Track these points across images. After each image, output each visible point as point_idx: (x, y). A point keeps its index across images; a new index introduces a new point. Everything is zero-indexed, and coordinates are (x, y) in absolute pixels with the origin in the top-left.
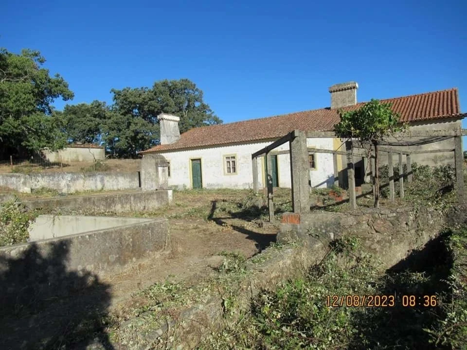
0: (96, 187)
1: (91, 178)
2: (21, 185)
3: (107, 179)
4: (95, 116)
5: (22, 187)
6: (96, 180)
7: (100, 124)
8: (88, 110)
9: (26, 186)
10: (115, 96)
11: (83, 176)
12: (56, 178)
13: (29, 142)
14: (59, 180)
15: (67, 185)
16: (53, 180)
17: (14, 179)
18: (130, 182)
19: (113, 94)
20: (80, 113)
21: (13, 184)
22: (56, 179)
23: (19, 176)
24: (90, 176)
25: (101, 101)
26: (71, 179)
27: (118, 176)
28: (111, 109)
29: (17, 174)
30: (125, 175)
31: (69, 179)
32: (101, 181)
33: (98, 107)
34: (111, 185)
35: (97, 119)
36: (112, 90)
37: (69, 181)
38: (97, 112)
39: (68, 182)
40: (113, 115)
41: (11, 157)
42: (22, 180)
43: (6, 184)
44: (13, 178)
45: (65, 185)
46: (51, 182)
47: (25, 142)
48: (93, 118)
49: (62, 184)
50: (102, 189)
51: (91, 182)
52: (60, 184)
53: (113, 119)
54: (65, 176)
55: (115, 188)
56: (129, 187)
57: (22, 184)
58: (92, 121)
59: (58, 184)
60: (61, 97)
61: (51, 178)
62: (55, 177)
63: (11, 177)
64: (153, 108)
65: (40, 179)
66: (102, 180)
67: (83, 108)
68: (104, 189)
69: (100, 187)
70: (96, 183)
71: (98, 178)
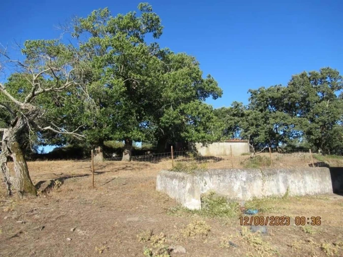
0: (278, 190)
1: (271, 178)
2: (187, 194)
3: (291, 178)
4: (234, 115)
5: (187, 199)
6: (278, 181)
7: (239, 122)
8: (228, 112)
9: (194, 196)
10: (252, 95)
11: (261, 175)
12: (228, 177)
13: (188, 132)
14: (231, 181)
15: (243, 188)
16: (223, 181)
17: (175, 182)
18: (320, 183)
19: (250, 94)
20: (221, 114)
21: (173, 189)
22: (227, 180)
23: (183, 178)
24: (269, 174)
25: (239, 102)
26: (247, 179)
27: (304, 174)
28: (248, 108)
29: (181, 174)
30: (313, 173)
31: (244, 179)
32: (283, 182)
33: (236, 107)
34: (297, 188)
35: (236, 118)
36: (249, 91)
37: (245, 182)
38: (236, 112)
39: (243, 184)
40: (251, 112)
41: (172, 147)
42: (189, 186)
43: (165, 188)
44: (174, 180)
45: (239, 189)
46: (222, 184)
47: (184, 132)
48: (232, 118)
49: (235, 187)
50: (287, 194)
51: (272, 183)
52: (233, 187)
53: (252, 116)
54: (238, 174)
55: (303, 192)
56: (319, 190)
57: (188, 192)
58: (231, 119)
59: (230, 186)
60: (211, 96)
61: (221, 178)
62: (226, 176)
63: (172, 178)
64: (294, 99)
65: (207, 179)
66: (285, 181)
67: (223, 110)
68: (289, 194)
69: (283, 191)
70: (277, 185)
71: (281, 177)
